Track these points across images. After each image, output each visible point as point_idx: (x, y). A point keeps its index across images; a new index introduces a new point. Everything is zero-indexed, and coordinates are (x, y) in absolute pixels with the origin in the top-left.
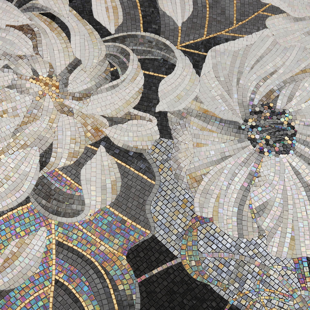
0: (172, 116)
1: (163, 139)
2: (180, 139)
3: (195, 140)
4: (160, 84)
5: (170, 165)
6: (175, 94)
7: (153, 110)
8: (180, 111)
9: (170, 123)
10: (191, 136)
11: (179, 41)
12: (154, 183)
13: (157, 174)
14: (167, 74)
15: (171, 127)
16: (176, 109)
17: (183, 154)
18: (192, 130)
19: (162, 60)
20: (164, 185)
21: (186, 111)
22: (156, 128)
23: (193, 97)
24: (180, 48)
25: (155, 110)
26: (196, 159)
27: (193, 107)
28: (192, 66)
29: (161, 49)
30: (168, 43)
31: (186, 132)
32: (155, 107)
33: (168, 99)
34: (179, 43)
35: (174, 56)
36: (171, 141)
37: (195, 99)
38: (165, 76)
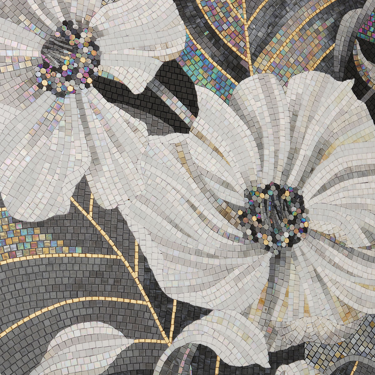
0: (274, 345)
1: (306, 356)
2: (303, 333)
3: (301, 315)
4: (230, 364)
5: (335, 344)
6: (243, 343)
7: (269, 372)
8: (265, 336)
9: (284, 348)
10: (297, 320)
11: (159, 341)
12: (357, 362)
13: (347, 360)
14: (216, 356)
15: (288, 346)
16: (264, 341)
17: (320, 329)
18: (289, 319)
19: (193, 364)
20: (358, 351)
21: (265, 328)
22: (292, 365)
23: (243, 319)
24: (171, 339)
25: (269, 368)
26: (324, 313)
27: (258, 319)
28: (198, 322)
29: (177, 367)
30: (164, 358)
31: (293, 327)
32: (265, 368)
33: (251, 353)
34: (163, 342)
35: (186, 347)
36: (306, 345)
37: (246, 316)
38: (218, 359)
